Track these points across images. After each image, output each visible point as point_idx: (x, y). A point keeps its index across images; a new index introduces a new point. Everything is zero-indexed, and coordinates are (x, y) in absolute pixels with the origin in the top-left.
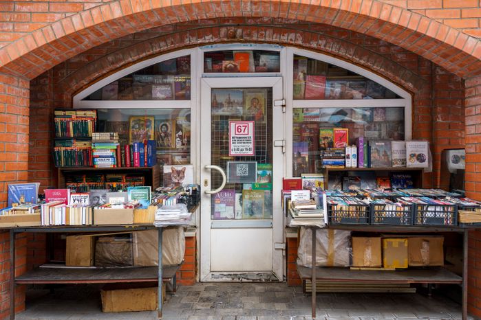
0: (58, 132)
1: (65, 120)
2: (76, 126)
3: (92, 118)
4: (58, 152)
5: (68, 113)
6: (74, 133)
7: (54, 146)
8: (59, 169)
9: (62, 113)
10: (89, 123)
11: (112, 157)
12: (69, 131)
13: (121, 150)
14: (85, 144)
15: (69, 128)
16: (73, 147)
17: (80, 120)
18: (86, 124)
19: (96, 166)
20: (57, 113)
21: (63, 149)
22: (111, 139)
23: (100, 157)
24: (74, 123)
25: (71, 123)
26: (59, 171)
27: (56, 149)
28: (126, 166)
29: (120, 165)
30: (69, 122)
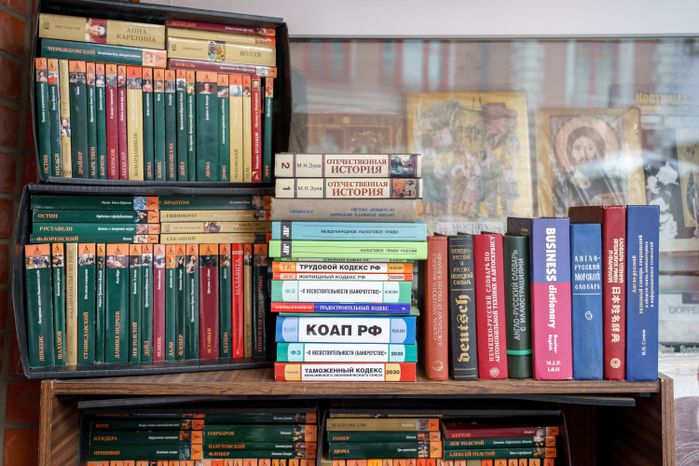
0: (56, 148)
1: (97, 76)
2: (162, 116)
3: (253, 75)
4: (49, 272)
5: (118, 31)
6: (150, 156)
7: (28, 235)
8: (50, 388)
9: (81, 29)
10: (235, 102)
11: (393, 311)
12: (121, 145)
13: (452, 264)
14: (213, 227)
15: (121, 128)
16: (141, 245)
17: (186, 80)
18: (220, 107)
19: (290, 373)
20: (54, 26)
21: (81, 253)
22: (398, 195)
23: (318, 309)
24: (150, 101)
25: (134, 97)
26: (47, 405)
27: (36, 254)
28: (482, 374)
29: (440, 367)
30: (121, 88)
